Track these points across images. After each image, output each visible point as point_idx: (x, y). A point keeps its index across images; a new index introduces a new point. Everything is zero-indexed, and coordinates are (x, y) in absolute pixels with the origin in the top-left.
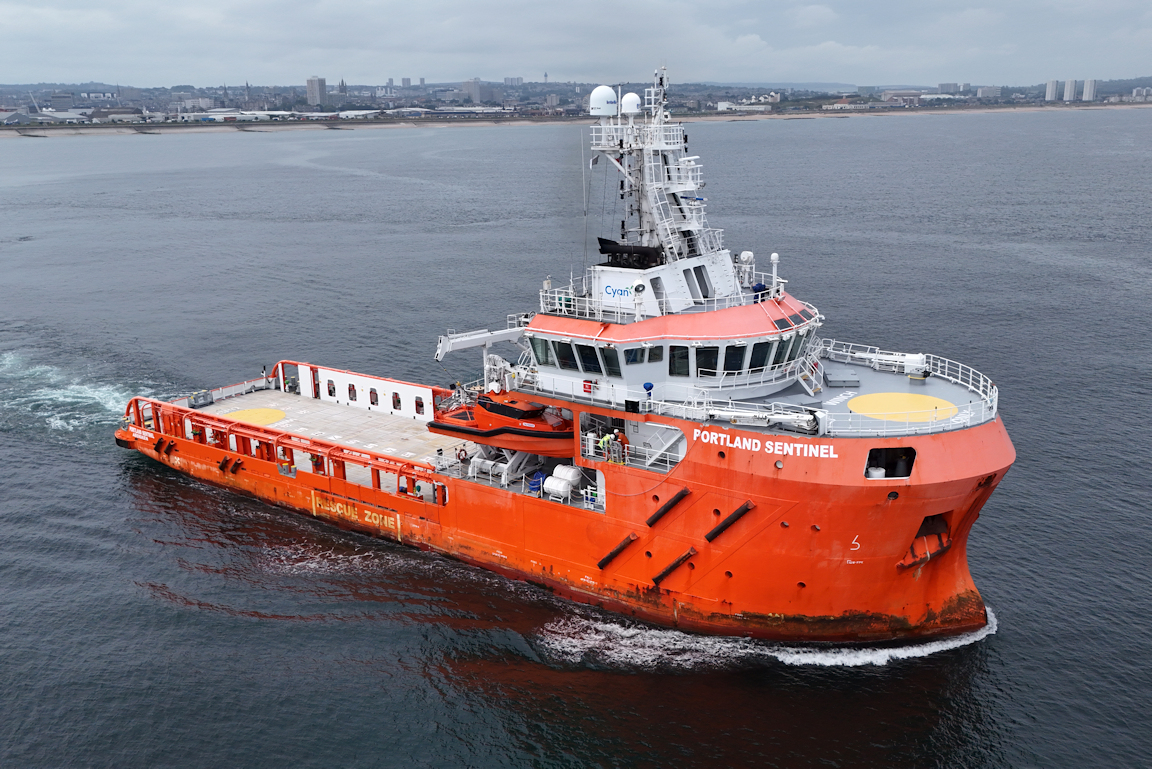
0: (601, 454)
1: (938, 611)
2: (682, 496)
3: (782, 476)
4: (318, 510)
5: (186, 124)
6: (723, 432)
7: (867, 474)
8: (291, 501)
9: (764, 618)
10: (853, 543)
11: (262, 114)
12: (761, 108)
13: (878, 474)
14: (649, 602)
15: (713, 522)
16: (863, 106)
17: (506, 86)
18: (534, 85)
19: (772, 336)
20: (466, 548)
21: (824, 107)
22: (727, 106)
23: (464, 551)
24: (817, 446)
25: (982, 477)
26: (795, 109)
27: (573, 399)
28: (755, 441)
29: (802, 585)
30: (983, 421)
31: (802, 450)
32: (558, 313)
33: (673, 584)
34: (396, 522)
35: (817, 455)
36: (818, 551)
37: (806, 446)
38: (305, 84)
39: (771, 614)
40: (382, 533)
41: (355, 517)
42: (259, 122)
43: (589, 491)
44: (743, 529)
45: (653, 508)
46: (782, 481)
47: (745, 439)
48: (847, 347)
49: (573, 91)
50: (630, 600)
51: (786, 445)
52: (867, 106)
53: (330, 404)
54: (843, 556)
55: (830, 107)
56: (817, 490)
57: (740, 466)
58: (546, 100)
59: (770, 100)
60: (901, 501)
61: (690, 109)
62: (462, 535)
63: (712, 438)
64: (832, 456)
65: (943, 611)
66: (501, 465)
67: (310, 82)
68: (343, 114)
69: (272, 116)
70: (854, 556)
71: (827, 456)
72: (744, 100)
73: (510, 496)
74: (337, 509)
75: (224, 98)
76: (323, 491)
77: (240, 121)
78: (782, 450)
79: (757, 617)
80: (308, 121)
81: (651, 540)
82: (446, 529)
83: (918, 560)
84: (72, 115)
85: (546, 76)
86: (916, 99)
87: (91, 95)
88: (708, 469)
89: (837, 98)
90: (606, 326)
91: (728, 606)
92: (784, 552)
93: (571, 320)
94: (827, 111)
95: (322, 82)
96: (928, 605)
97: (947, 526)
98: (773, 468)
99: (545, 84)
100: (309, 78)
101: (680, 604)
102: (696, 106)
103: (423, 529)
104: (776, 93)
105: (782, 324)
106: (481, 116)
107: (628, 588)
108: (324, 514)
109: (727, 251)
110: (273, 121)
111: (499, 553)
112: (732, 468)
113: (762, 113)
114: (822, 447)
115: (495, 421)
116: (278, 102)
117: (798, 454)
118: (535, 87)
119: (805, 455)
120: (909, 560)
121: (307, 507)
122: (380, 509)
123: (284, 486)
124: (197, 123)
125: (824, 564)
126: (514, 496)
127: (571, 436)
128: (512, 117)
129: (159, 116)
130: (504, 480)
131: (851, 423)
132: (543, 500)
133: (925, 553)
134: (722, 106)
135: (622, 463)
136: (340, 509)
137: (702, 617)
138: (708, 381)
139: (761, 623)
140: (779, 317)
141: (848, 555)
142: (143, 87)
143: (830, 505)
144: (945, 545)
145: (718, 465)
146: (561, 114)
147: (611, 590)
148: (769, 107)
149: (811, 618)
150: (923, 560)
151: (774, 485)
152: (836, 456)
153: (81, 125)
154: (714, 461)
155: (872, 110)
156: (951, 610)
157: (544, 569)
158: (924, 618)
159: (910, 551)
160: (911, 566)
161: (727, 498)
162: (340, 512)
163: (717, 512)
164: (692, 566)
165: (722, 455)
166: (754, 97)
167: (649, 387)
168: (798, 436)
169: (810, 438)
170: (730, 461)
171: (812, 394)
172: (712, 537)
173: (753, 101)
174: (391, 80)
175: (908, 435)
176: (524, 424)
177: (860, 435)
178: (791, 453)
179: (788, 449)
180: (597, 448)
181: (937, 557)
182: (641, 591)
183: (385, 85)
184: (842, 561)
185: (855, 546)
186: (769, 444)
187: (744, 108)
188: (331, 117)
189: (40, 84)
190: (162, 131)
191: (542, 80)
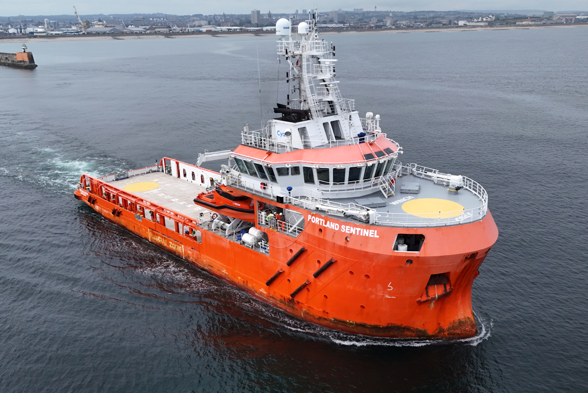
0: (267, 224)
1: (446, 327)
2: (302, 252)
3: (349, 246)
4: (152, 239)
5: (188, 33)
6: (322, 218)
7: (396, 248)
8: (141, 233)
9: (345, 322)
10: (389, 286)
11: (225, 28)
12: (482, 24)
13: (403, 249)
14: (290, 306)
15: (317, 268)
16: (539, 23)
17: (354, 13)
18: (368, 12)
19: (361, 163)
20: (211, 266)
21: (517, 23)
22: (464, 23)
23: (211, 268)
24: (368, 230)
25: (468, 254)
26: (500, 24)
27: (254, 193)
28: (336, 224)
29: (363, 307)
30: (472, 221)
31: (360, 231)
32: (249, 145)
33: (301, 298)
34: (182, 249)
35: (367, 235)
36: (370, 289)
37: (362, 229)
38: (250, 13)
39: (348, 321)
40: (177, 254)
41: (165, 245)
42: (223, 32)
43: (263, 243)
44: (331, 273)
45: (291, 256)
46: (349, 248)
47: (331, 223)
48: (423, 169)
49: (389, 16)
50: (282, 304)
51: (352, 228)
52: (542, 23)
53: (184, 181)
54: (384, 293)
55: (521, 23)
56: (366, 255)
57: (329, 238)
58: (370, 20)
59: (489, 19)
60: (415, 264)
61: (444, 25)
62: (209, 259)
63: (316, 220)
64: (376, 236)
65: (449, 328)
66: (227, 224)
67: (253, 12)
68: (265, 29)
69: (229, 29)
70: (390, 293)
71: (373, 236)
72: (475, 20)
73: (228, 242)
74: (158, 239)
75: (213, 20)
76: (152, 230)
77: (213, 32)
78: (350, 231)
79: (341, 321)
80: (247, 32)
81: (290, 273)
82: (202, 255)
83: (430, 298)
84: (141, 29)
85: (376, 7)
86: (573, 19)
87: (154, 19)
88: (314, 238)
89: (525, 18)
90: (269, 153)
91: (326, 314)
92: (352, 288)
93: (255, 149)
94: (519, 25)
95: (258, 12)
96: (439, 324)
97: (449, 280)
98: (345, 240)
99: (374, 12)
100: (253, 10)
101: (304, 310)
102: (448, 23)
103: (193, 254)
104: (493, 16)
105: (369, 157)
106: (331, 29)
107: (280, 298)
108: (153, 241)
109: (356, 112)
110: (229, 32)
111: (224, 271)
112: (325, 239)
113: (481, 26)
114: (371, 231)
115: (223, 201)
116: (238, 22)
117: (358, 234)
118: (369, 14)
119: (361, 234)
120: (424, 298)
121: (147, 237)
122: (175, 242)
123: (138, 225)
124: (193, 33)
125: (373, 296)
126: (230, 242)
127: (253, 212)
128: (347, 29)
129: (178, 29)
130: (227, 233)
131: (388, 218)
132: (242, 246)
133: (435, 295)
134: (461, 23)
135: (276, 230)
136: (160, 239)
137: (315, 318)
138: (324, 187)
139: (344, 325)
140: (368, 152)
141: (386, 292)
142: (181, 15)
143: (374, 264)
144: (448, 291)
145: (319, 236)
146: (373, 27)
147: (273, 298)
148: (487, 24)
149: (370, 325)
150: (433, 299)
151: (345, 250)
152: (378, 237)
153: (141, 34)
154: (317, 234)
155: (544, 24)
156: (454, 328)
157: (244, 282)
158: (437, 331)
159: (425, 292)
160: (425, 302)
161: (323, 254)
162: (160, 241)
163: (319, 262)
164: (308, 290)
165: (320, 230)
166: (480, 18)
167: (290, 189)
168: (358, 223)
169: (364, 225)
170: (324, 235)
171: (387, 197)
172: (317, 275)
173: (480, 20)
174: (297, 11)
175: (421, 227)
176: (236, 204)
177: (392, 225)
178: (354, 233)
179: (353, 230)
180: (266, 221)
181: (442, 298)
182: (286, 300)
183: (294, 13)
184: (383, 296)
185: (390, 288)
186: (343, 227)
187: (473, 24)
188: (257, 30)
189: (134, 14)
190: (176, 37)
191: (373, 10)
